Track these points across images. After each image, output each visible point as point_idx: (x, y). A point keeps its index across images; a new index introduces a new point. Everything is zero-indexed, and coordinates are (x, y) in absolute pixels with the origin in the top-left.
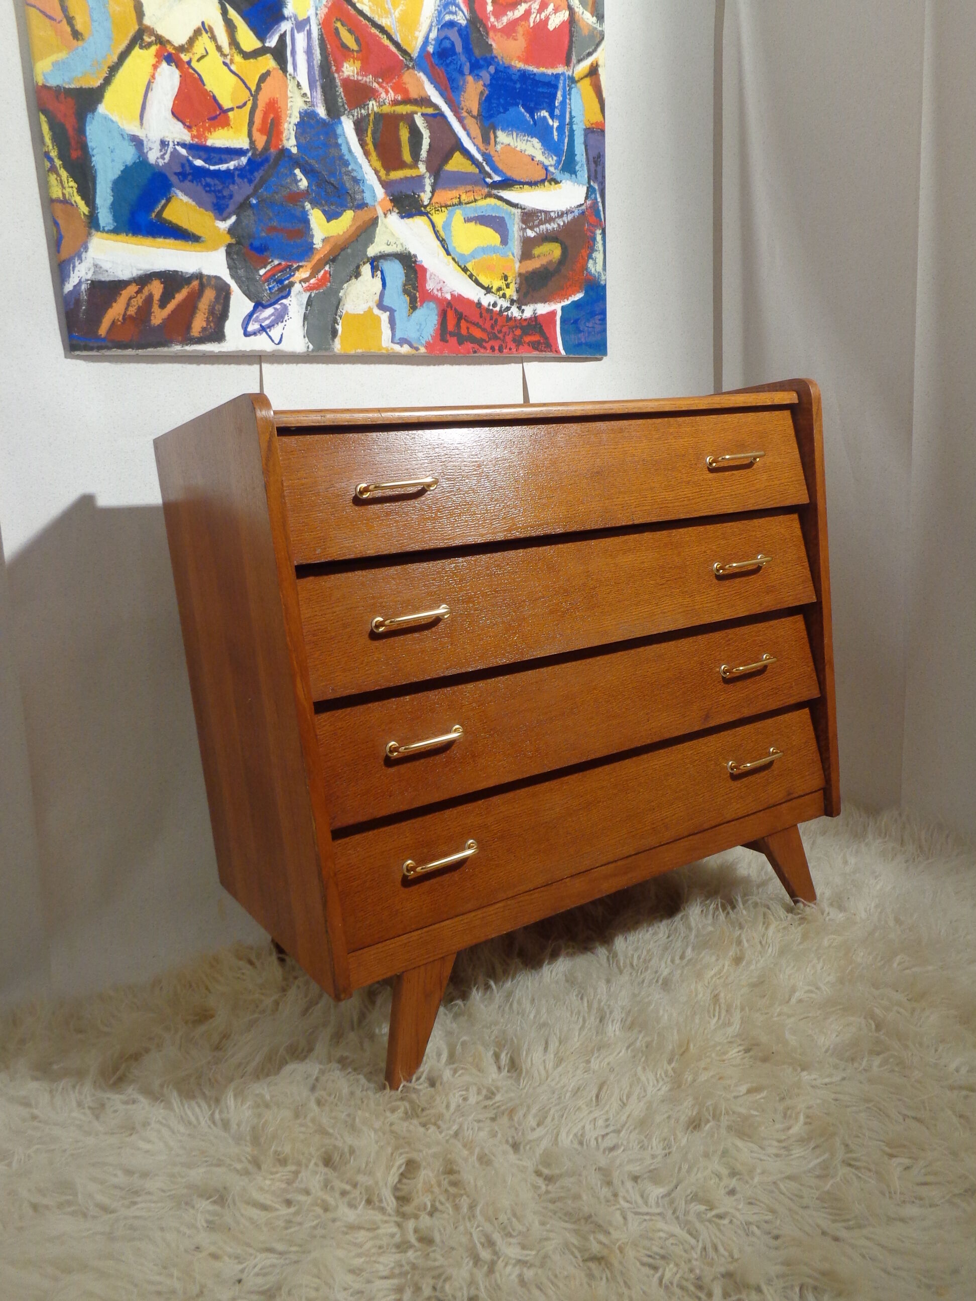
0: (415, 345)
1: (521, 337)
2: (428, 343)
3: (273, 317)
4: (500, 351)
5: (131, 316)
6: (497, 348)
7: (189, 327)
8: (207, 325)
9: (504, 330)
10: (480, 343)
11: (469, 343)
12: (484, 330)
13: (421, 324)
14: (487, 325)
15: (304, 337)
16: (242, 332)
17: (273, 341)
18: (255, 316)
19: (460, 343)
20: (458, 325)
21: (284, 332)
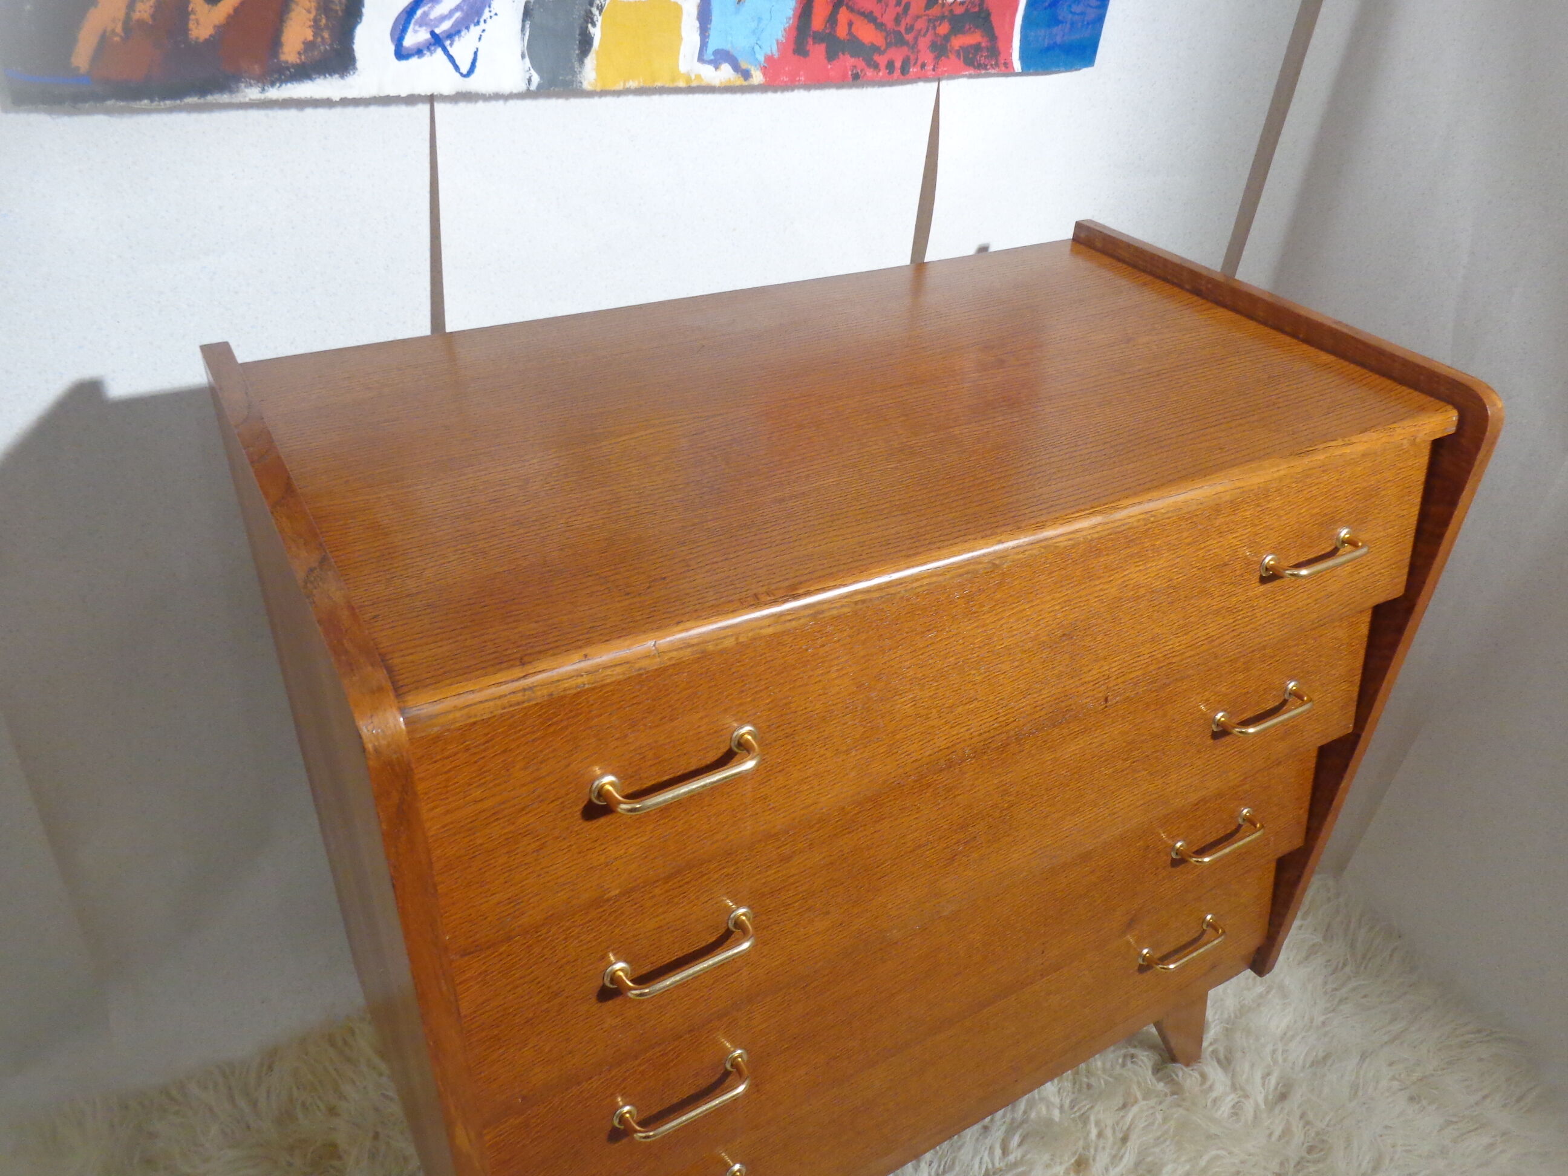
0: (744, 65)
1: (946, 38)
2: (769, 59)
3: (458, 14)
4: (904, 71)
5: (141, 23)
6: (898, 64)
7: (275, 43)
8: (315, 35)
9: (920, 24)
10: (868, 54)
11: (848, 56)
12: (880, 26)
13: (760, 20)
14: (888, 18)
15: (523, 56)
16: (391, 48)
17: (457, 68)
18: (419, 12)
19: (831, 56)
20: (832, 19)
21: (480, 45)
